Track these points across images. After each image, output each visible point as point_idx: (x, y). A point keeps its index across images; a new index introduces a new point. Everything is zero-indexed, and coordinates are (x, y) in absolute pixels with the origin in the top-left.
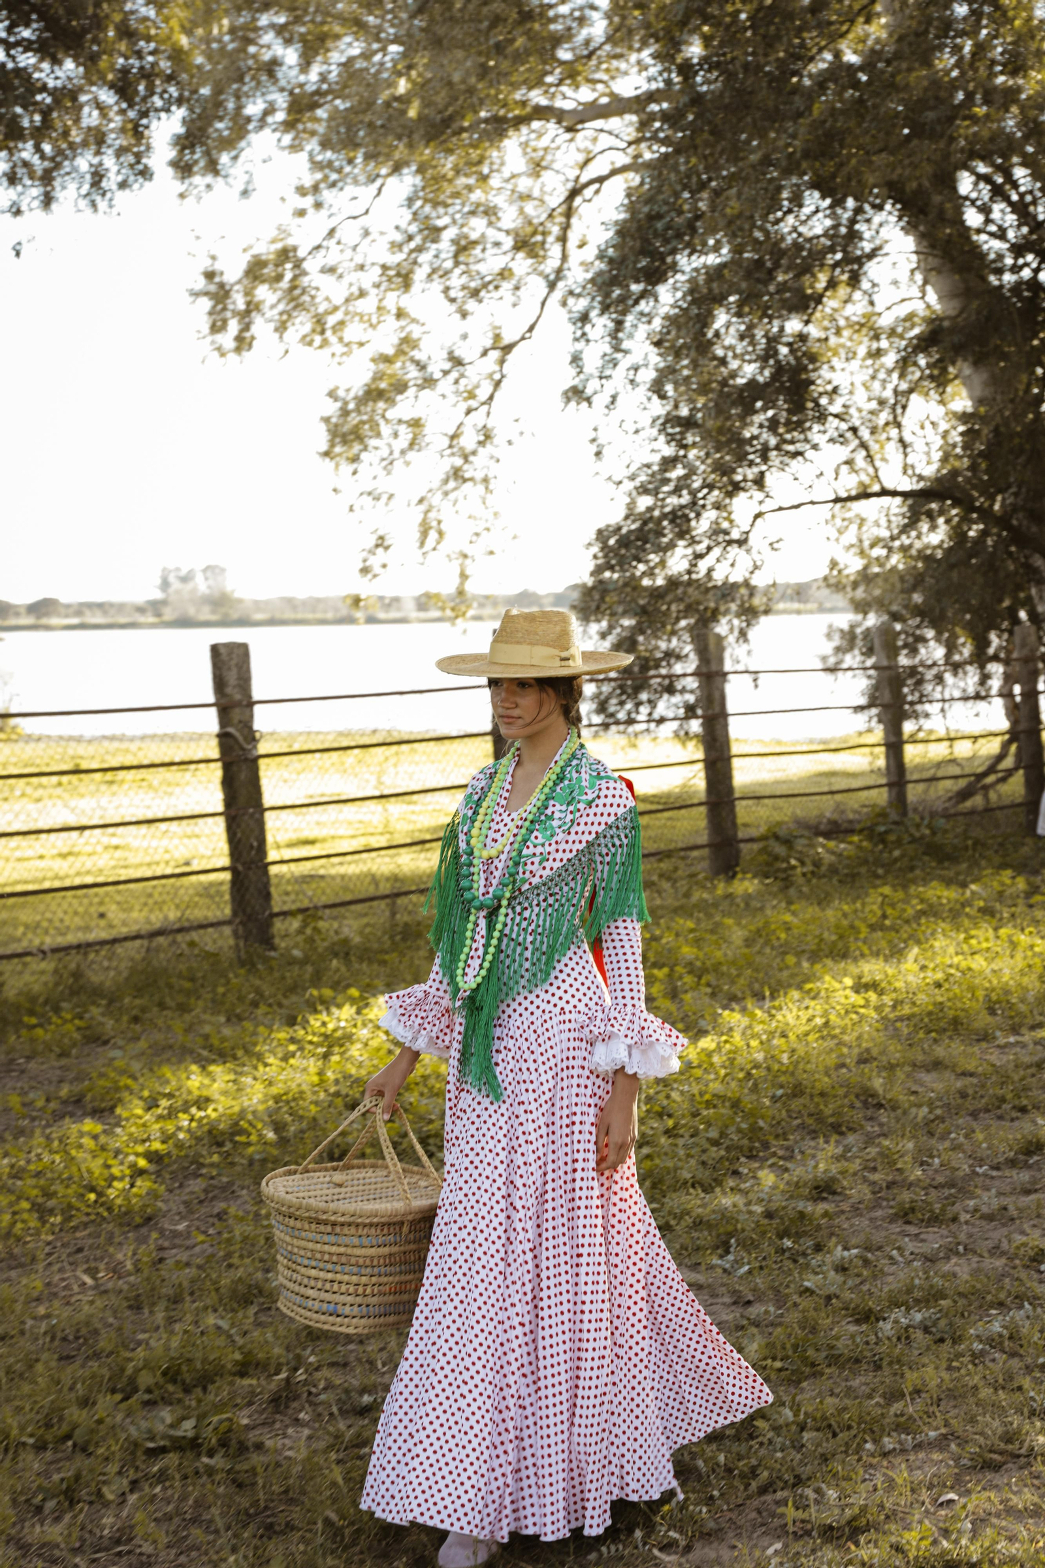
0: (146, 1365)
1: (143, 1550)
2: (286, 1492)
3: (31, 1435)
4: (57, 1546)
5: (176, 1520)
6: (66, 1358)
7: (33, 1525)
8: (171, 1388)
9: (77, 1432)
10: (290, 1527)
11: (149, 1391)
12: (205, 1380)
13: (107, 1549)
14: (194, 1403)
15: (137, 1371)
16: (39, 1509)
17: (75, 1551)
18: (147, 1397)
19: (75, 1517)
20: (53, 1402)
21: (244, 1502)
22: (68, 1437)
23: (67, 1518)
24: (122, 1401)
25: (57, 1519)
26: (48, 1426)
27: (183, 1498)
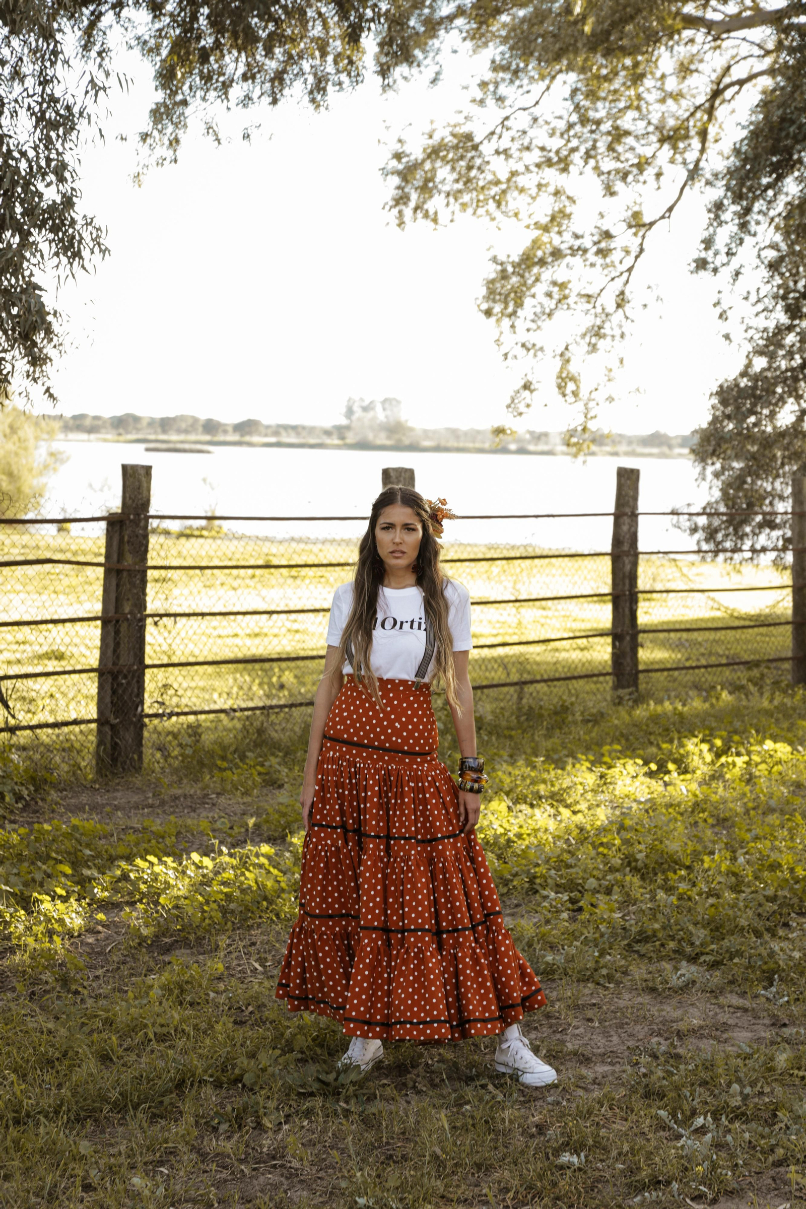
0: (301, 1032)
1: (293, 1165)
2: (403, 1133)
3: (211, 1076)
4: (229, 1156)
5: (319, 1146)
6: (238, 1023)
7: (211, 1140)
8: (319, 1051)
9: (246, 1076)
10: (405, 1158)
11: (302, 1051)
13: (264, 1162)
15: (294, 1035)
16: (215, 1129)
17: (241, 1161)
18: (300, 1056)
20: (228, 1053)
21: (370, 1136)
22: (239, 1080)
23: (236, 1136)
24: (281, 1056)
25: (229, 1138)
26: (224, 1070)
27: (324, 1131)
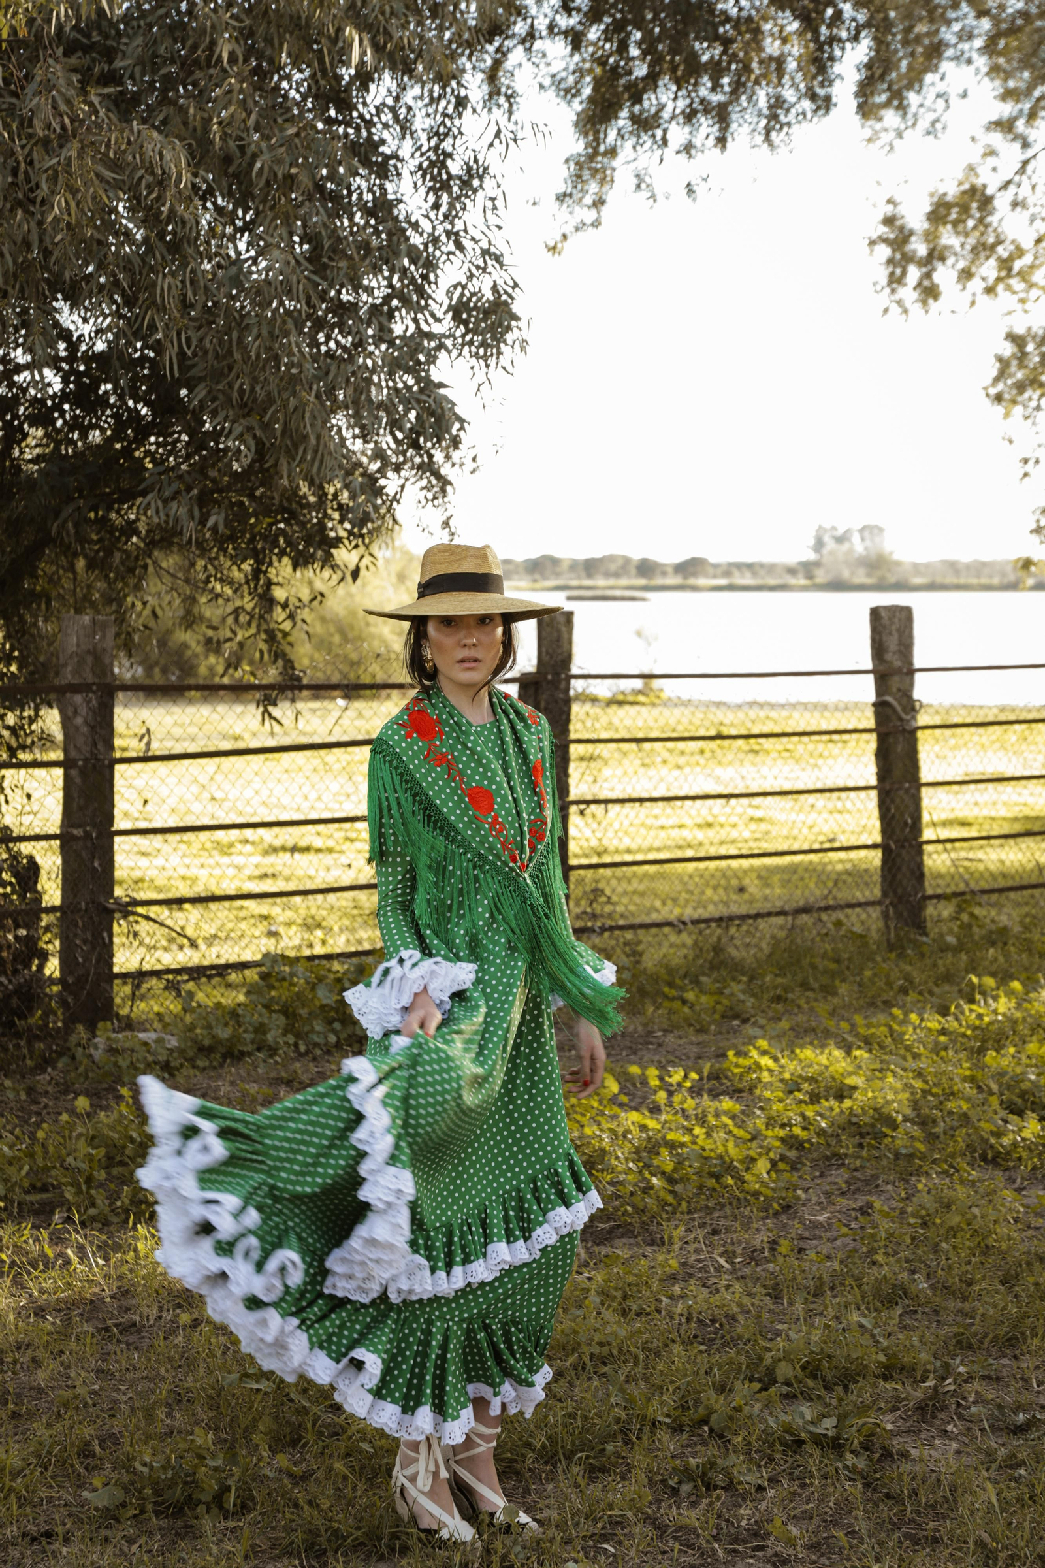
0: (787, 1357)
2: (933, 1506)
3: (668, 1416)
4: (694, 1531)
5: (816, 1520)
7: (670, 1506)
8: (810, 1383)
9: (714, 1417)
10: (938, 1543)
11: (788, 1384)
12: (847, 1378)
13: (744, 1542)
14: (834, 1402)
15: (776, 1361)
16: (675, 1492)
17: (713, 1539)
18: (785, 1389)
19: (711, 1503)
20: (689, 1384)
21: (888, 1510)
22: (705, 1421)
23: (705, 1502)
24: (760, 1391)
25: (694, 1505)
26: (684, 1407)
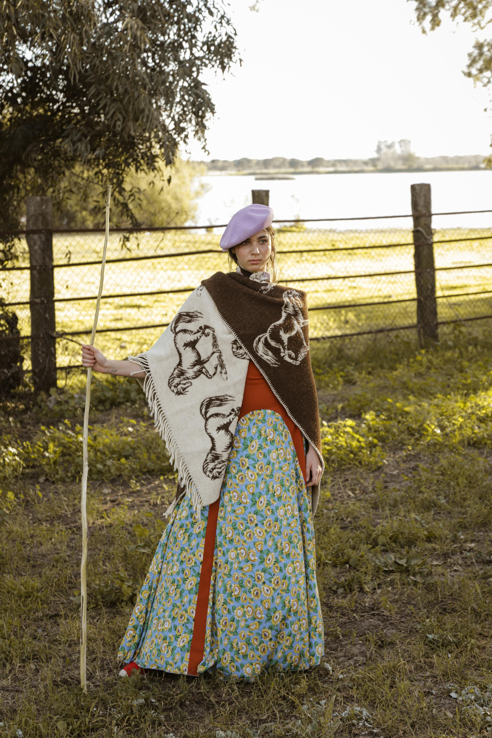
0: (383, 533)
1: (385, 614)
2: (451, 595)
3: (330, 560)
4: (345, 608)
5: (399, 603)
6: (344, 528)
7: (334, 598)
8: (394, 545)
9: (351, 560)
10: (454, 610)
11: (383, 545)
12: (411, 542)
13: (367, 612)
14: (405, 553)
15: (378, 536)
16: (335, 592)
17: (354, 611)
18: (383, 548)
19: (352, 597)
20: (339, 546)
21: (431, 597)
22: (347, 562)
23: (349, 596)
24: (372, 548)
25: (344, 597)
26: (337, 556)
27: (402, 594)
